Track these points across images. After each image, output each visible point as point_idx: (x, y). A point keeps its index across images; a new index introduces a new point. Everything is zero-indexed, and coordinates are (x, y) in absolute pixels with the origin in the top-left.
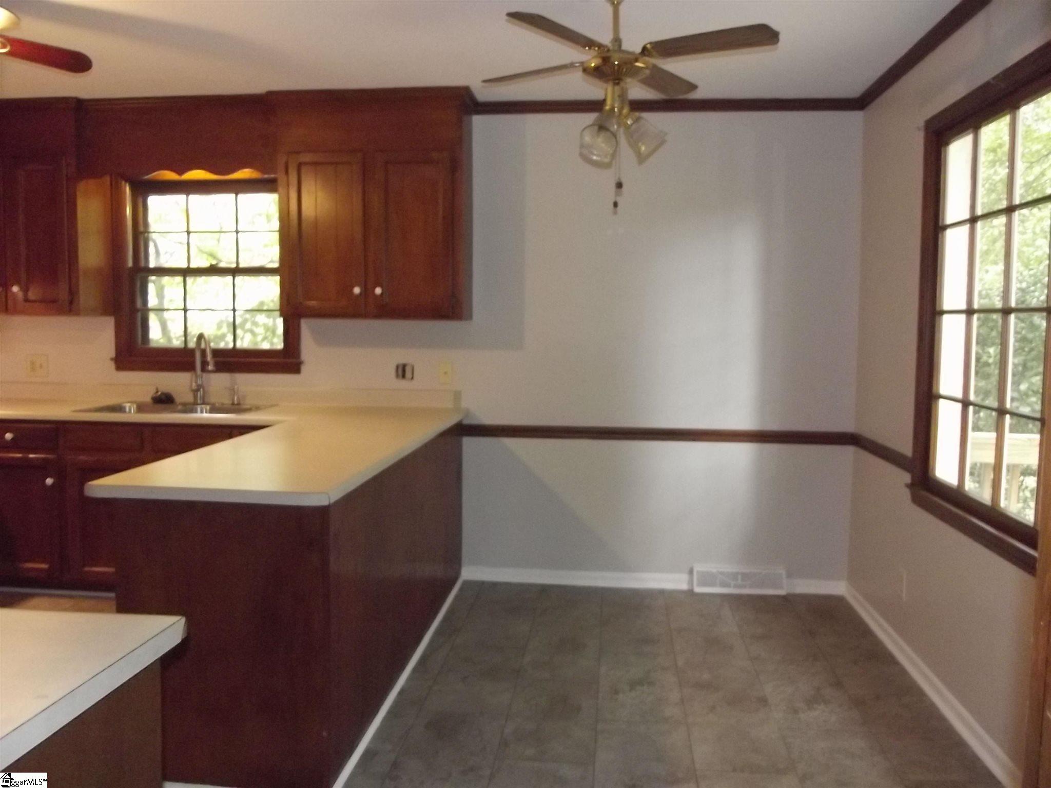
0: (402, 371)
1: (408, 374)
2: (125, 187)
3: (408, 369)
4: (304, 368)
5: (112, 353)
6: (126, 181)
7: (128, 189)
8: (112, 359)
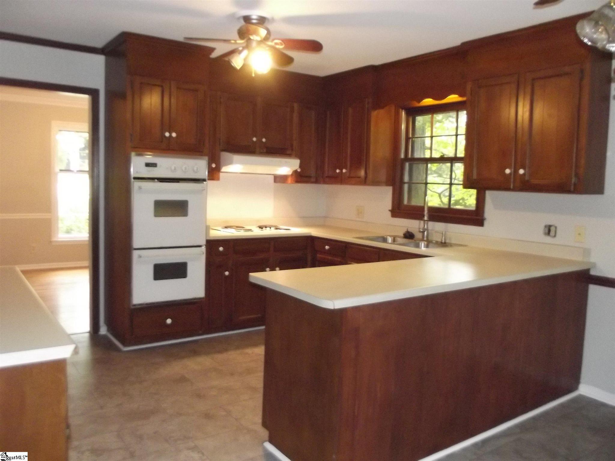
0: (549, 230)
1: (552, 233)
2: (402, 112)
3: (553, 229)
4: (486, 223)
5: (390, 208)
6: (402, 109)
7: (403, 113)
8: (390, 211)
